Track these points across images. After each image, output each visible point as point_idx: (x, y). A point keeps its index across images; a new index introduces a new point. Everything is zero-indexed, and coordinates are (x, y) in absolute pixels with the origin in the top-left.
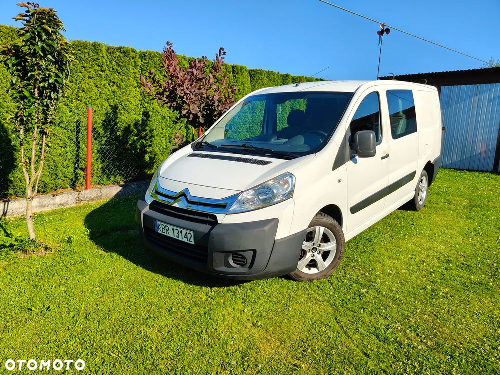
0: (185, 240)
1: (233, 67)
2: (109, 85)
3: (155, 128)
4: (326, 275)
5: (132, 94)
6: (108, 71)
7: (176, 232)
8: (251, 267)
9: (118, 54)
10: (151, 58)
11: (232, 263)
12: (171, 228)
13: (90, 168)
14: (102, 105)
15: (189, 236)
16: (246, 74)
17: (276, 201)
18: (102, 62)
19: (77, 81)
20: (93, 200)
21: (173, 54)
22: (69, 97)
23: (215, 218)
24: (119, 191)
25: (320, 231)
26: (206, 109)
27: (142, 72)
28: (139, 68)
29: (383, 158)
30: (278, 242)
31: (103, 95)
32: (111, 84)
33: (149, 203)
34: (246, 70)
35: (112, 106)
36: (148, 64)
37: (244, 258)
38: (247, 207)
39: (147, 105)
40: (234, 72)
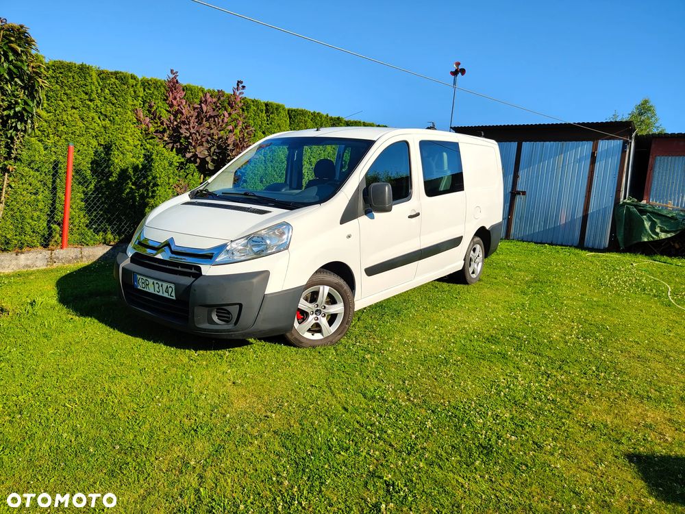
0: (166, 295)
1: (267, 105)
2: (99, 118)
3: (158, 175)
4: (331, 342)
5: (129, 131)
6: (98, 101)
7: (157, 286)
8: (236, 324)
9: (112, 79)
10: (157, 88)
11: (215, 318)
12: (151, 281)
13: (67, 221)
14: (89, 143)
15: (170, 290)
16: (283, 114)
17: (269, 252)
18: (91, 89)
19: (55, 111)
20: (69, 262)
21: (177, 85)
22: (45, 131)
23: (199, 269)
24: (105, 251)
25: (325, 290)
26: (216, 153)
27: (144, 104)
28: (140, 98)
29: (411, 217)
30: (269, 296)
31: (90, 131)
32: (102, 118)
33: (130, 254)
34: (284, 109)
35: (101, 145)
36: (152, 95)
37: (229, 313)
38: (236, 258)
39: (148, 146)
40: (267, 111)
